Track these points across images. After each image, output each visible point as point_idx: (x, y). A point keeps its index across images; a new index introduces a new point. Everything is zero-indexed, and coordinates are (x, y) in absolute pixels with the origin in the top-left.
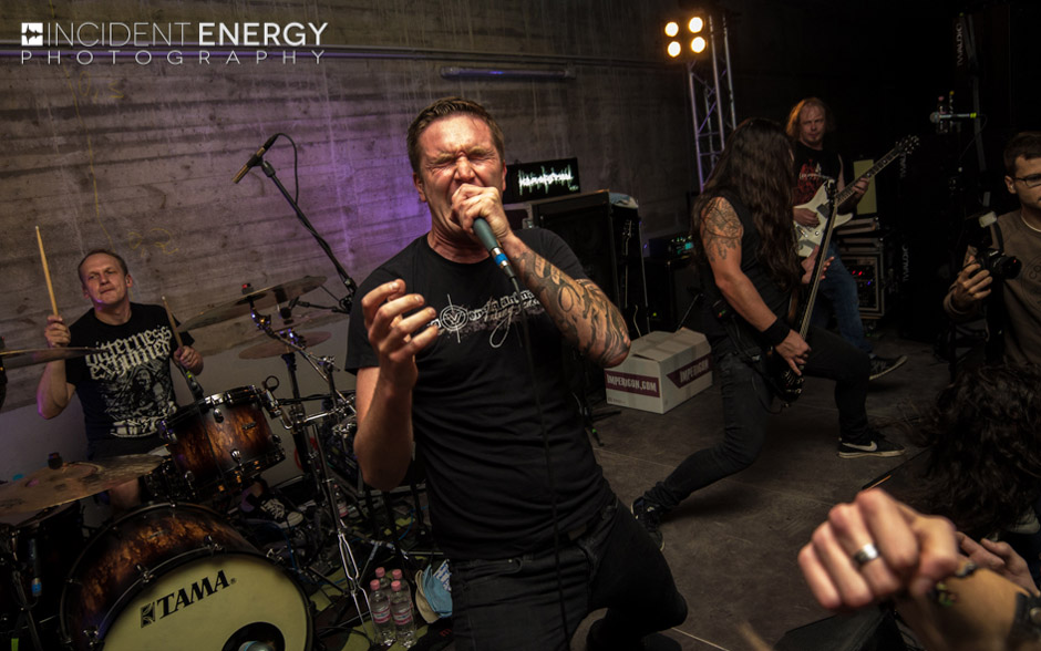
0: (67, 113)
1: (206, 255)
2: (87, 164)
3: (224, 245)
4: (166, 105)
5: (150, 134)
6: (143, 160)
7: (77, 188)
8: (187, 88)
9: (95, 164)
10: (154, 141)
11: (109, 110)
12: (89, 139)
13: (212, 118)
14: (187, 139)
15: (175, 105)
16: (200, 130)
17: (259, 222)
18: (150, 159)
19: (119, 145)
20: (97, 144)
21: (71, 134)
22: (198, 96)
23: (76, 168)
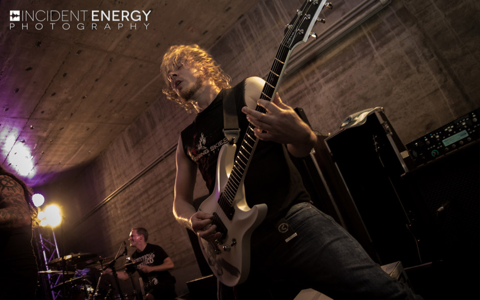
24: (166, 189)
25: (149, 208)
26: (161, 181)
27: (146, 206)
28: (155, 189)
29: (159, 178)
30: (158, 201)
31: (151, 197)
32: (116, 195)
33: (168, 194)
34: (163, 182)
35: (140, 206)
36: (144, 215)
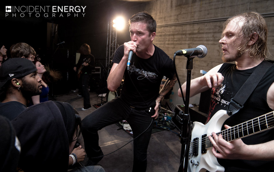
0: (190, 34)
1: (203, 66)
2: (190, 44)
3: (207, 65)
4: (205, 33)
5: (201, 39)
8: (210, 29)
9: (191, 44)
10: (201, 40)
11: (195, 34)
12: (192, 39)
13: (213, 36)
14: (207, 40)
15: (207, 33)
16: (210, 39)
17: (216, 62)
19: (196, 41)
20: (192, 40)
22: (211, 31)
23: (189, 44)
24: (186, 40)
25: (171, 44)
26: (185, 34)
27: (170, 42)
28: (180, 36)
29: (184, 33)
30: (178, 44)
31: (175, 39)
33: (186, 44)
34: (186, 36)
35: (167, 41)
36: (167, 46)
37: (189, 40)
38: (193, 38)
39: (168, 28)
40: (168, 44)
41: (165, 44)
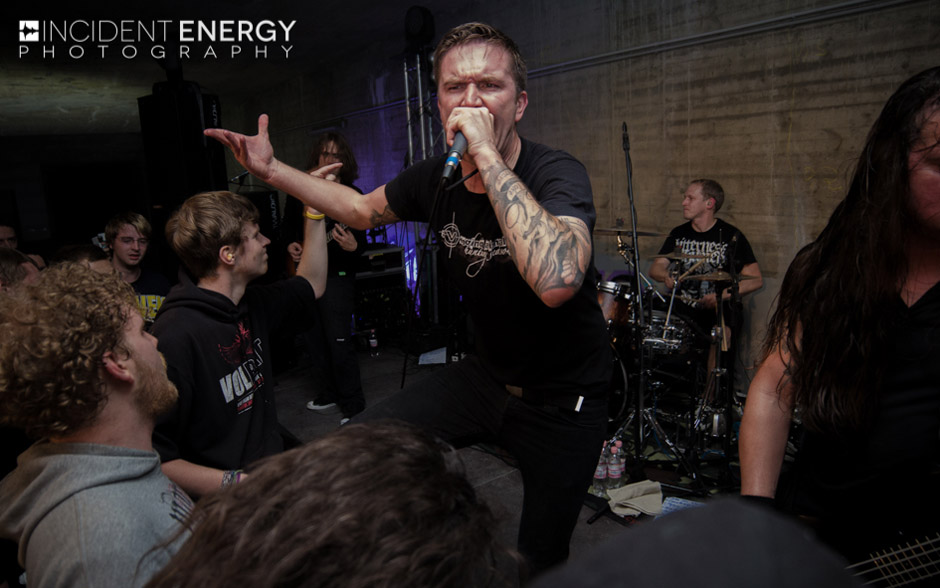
0: (783, 71)
2: (788, 111)
4: (861, 57)
5: (841, 85)
6: (830, 108)
7: (778, 128)
9: (794, 110)
10: (843, 91)
11: (814, 66)
12: (795, 90)
13: (905, 66)
14: (875, 88)
15: (870, 56)
16: (890, 78)
18: (837, 107)
19: (814, 95)
20: (799, 95)
21: (784, 87)
22: (896, 45)
23: (781, 113)
24: (765, 99)
25: (694, 121)
26: (760, 74)
27: (688, 115)
28: (732, 86)
29: (752, 68)
30: (728, 118)
31: (711, 101)
32: (610, 62)
33: (765, 113)
34: (763, 80)
35: (670, 110)
36: (672, 130)
37: (780, 97)
38: (804, 84)
39: (669, 57)
40: (681, 123)
41: (662, 123)
